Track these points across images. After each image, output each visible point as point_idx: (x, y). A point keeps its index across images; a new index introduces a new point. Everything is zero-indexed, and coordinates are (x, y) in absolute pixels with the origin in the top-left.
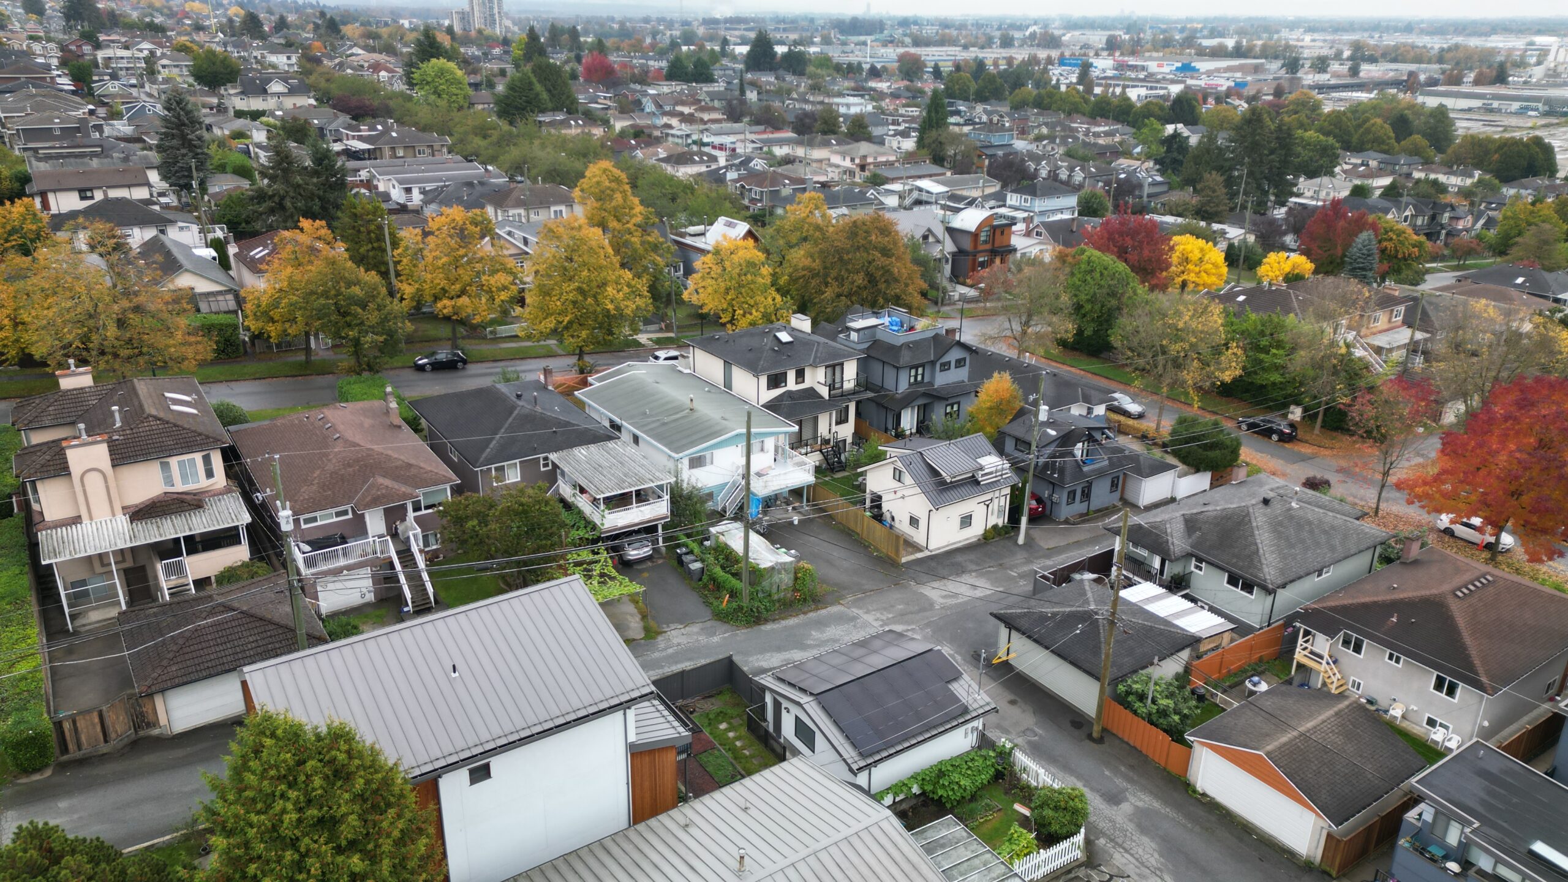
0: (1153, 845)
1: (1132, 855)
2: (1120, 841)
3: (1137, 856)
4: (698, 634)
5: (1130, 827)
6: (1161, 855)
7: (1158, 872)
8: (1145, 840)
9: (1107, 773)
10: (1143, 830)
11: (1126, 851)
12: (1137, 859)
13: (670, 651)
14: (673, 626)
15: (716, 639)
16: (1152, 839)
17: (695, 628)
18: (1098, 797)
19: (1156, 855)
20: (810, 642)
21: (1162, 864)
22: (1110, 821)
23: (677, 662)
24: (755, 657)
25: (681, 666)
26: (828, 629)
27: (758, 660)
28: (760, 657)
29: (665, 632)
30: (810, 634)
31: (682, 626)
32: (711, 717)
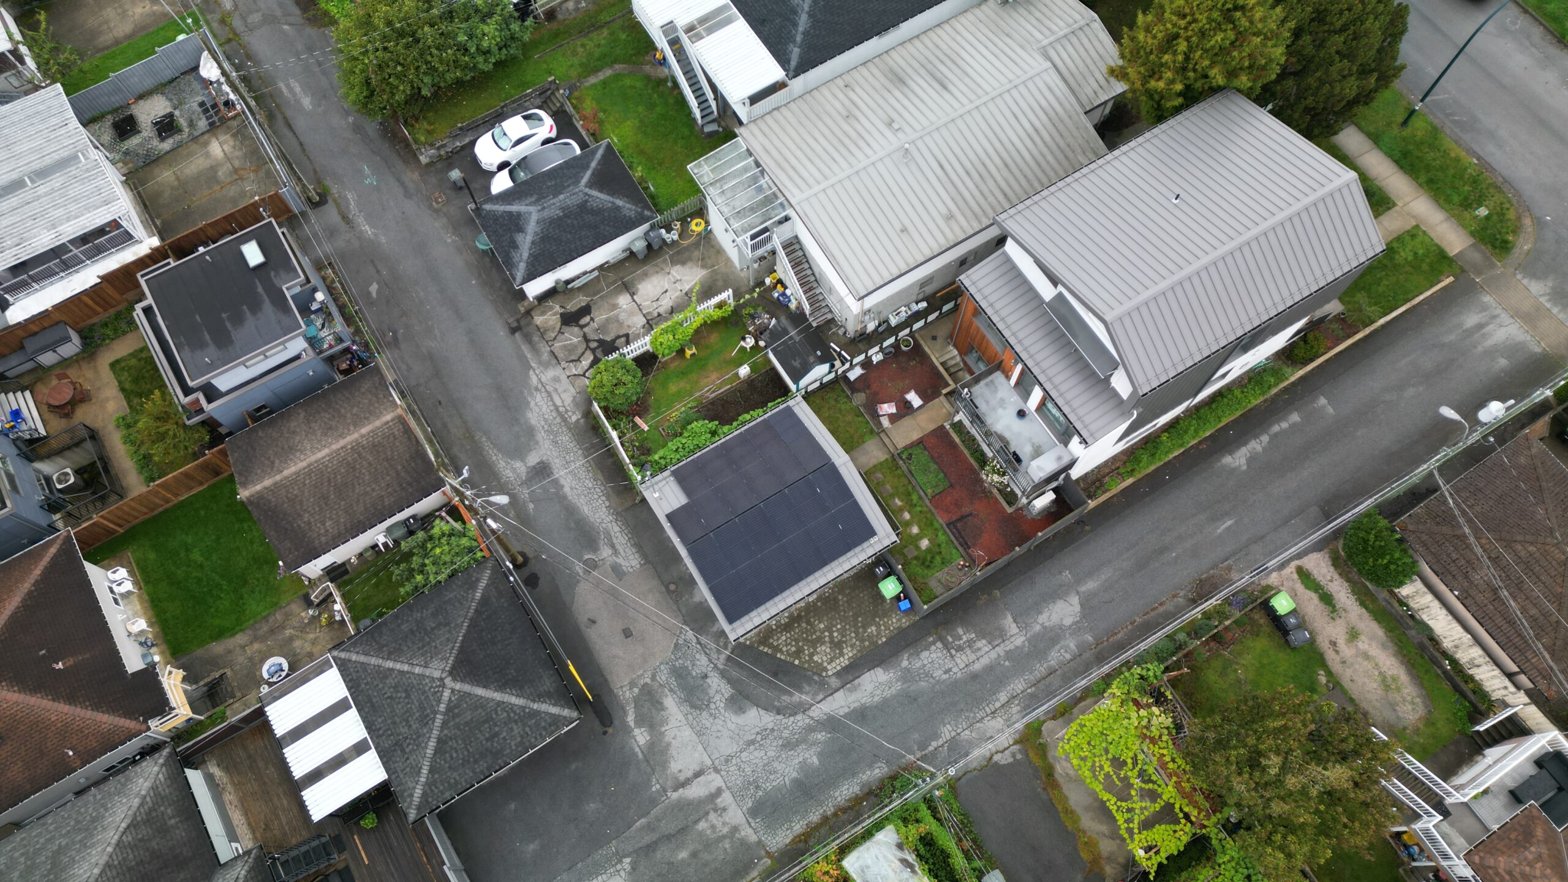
2: (558, 420)
3: (550, 403)
4: (971, 744)
5: (541, 436)
6: (528, 403)
7: (540, 386)
8: (533, 422)
10: (530, 432)
11: (557, 408)
12: (552, 400)
13: (1003, 697)
14: (1008, 758)
15: (947, 732)
16: (526, 422)
17: (978, 755)
18: (555, 471)
23: (990, 669)
24: (893, 691)
25: (985, 661)
26: (795, 775)
27: (889, 684)
28: (888, 693)
29: (1016, 742)
30: (820, 755)
31: (996, 758)
32: (938, 559)
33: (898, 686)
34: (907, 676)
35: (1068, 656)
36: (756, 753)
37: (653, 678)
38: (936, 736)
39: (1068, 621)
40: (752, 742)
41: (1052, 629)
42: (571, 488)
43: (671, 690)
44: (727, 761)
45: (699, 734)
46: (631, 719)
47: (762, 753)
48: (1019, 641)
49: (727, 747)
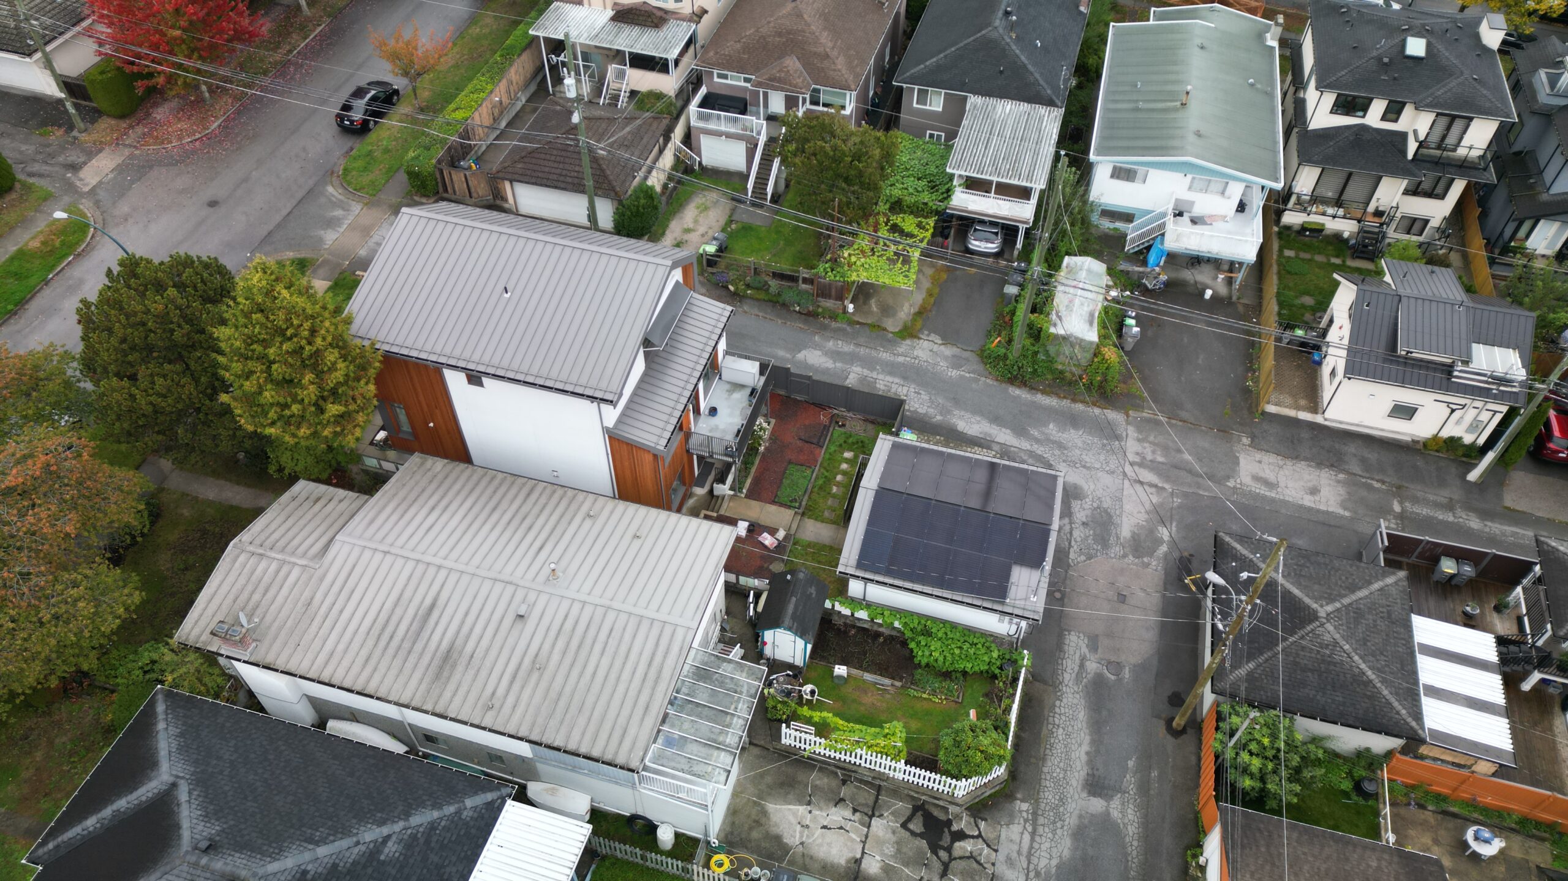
0: (1066, 853)
1: (1032, 840)
2: (1041, 820)
3: (1036, 845)
4: (946, 358)
5: (1072, 821)
6: (1058, 867)
7: (1032, 875)
8: (1067, 842)
9: (1131, 764)
10: (1079, 834)
11: (1033, 834)
12: (1031, 847)
13: (901, 359)
14: (933, 337)
15: (954, 373)
16: (1075, 849)
17: (948, 351)
18: (1083, 773)
19: (1054, 862)
20: (1035, 432)
21: (1048, 873)
22: (1061, 800)
23: (891, 374)
24: (962, 413)
25: (889, 378)
26: (1072, 431)
27: (961, 418)
28: (968, 415)
29: (919, 338)
30: (1046, 425)
31: (940, 342)
32: (850, 440)
33: (956, 412)
34: (945, 411)
35: (840, 342)
36: (1088, 460)
37: (1125, 556)
38: (961, 377)
39: (819, 353)
40: (1084, 467)
41: (832, 358)
42: (1080, 745)
43: (1118, 538)
44: (1113, 472)
45: (1120, 500)
46: (1164, 548)
47: (1084, 457)
48: (858, 369)
49: (1106, 479)
